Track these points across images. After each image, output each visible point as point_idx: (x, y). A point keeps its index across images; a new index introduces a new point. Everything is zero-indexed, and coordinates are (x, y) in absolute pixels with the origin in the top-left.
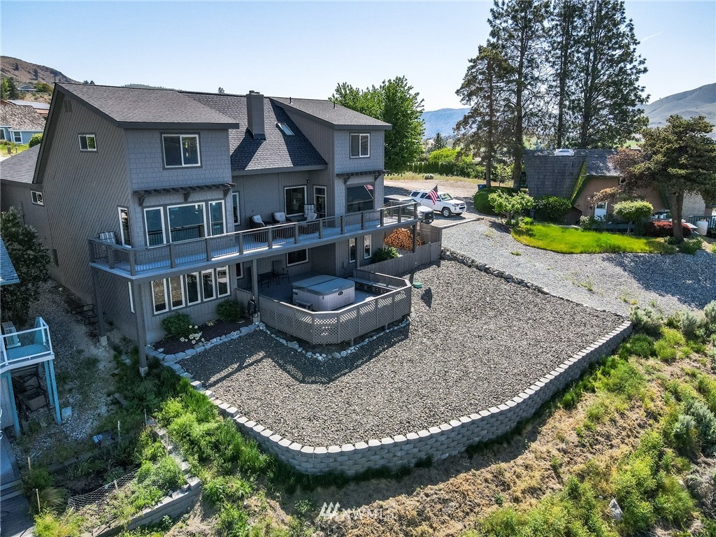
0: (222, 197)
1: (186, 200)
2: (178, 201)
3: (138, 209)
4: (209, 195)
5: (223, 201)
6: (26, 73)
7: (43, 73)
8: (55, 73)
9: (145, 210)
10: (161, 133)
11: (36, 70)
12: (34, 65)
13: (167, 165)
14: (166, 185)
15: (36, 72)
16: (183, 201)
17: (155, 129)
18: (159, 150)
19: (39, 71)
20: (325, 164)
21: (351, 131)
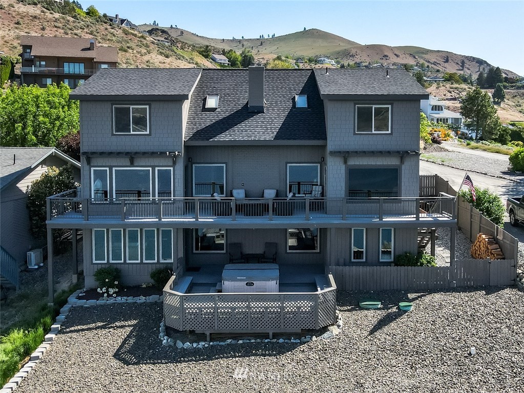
0: (171, 164)
1: (132, 164)
2: (124, 164)
3: (87, 167)
4: (156, 161)
5: (172, 169)
6: (454, 65)
7: (469, 63)
8: (480, 62)
9: (92, 169)
10: (112, 105)
11: (464, 61)
12: (463, 56)
13: (116, 131)
14: (114, 149)
15: (463, 63)
16: (129, 164)
17: (107, 101)
18: (110, 119)
19: (466, 61)
20: (323, 139)
21: (357, 102)
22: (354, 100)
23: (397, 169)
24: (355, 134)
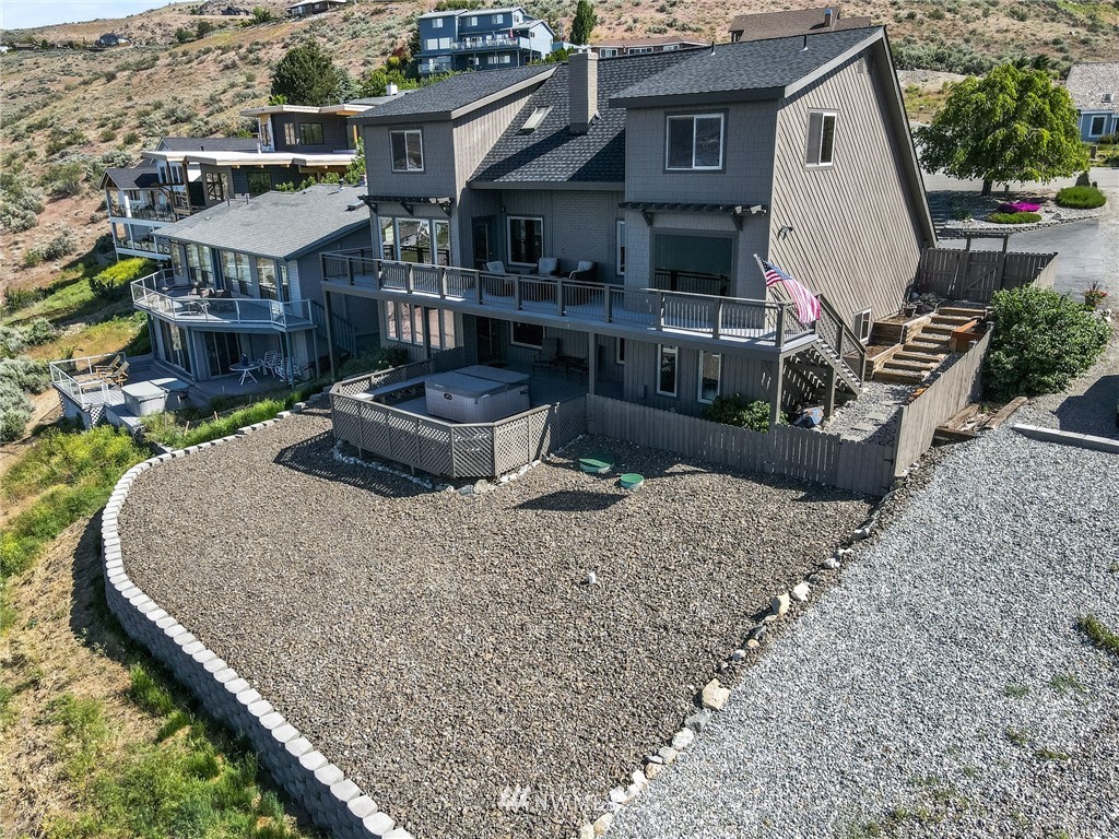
1: (412, 214)
2: (405, 214)
3: (374, 216)
4: (433, 211)
5: (448, 222)
9: (379, 219)
13: (395, 168)
16: (408, 214)
17: (384, 125)
18: (388, 150)
20: (619, 181)
21: (669, 110)
22: (664, 107)
23: (731, 240)
24: (665, 172)
